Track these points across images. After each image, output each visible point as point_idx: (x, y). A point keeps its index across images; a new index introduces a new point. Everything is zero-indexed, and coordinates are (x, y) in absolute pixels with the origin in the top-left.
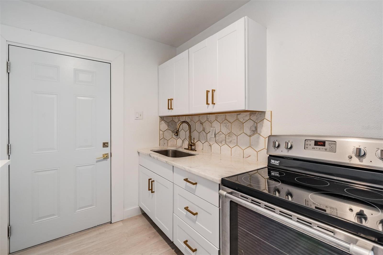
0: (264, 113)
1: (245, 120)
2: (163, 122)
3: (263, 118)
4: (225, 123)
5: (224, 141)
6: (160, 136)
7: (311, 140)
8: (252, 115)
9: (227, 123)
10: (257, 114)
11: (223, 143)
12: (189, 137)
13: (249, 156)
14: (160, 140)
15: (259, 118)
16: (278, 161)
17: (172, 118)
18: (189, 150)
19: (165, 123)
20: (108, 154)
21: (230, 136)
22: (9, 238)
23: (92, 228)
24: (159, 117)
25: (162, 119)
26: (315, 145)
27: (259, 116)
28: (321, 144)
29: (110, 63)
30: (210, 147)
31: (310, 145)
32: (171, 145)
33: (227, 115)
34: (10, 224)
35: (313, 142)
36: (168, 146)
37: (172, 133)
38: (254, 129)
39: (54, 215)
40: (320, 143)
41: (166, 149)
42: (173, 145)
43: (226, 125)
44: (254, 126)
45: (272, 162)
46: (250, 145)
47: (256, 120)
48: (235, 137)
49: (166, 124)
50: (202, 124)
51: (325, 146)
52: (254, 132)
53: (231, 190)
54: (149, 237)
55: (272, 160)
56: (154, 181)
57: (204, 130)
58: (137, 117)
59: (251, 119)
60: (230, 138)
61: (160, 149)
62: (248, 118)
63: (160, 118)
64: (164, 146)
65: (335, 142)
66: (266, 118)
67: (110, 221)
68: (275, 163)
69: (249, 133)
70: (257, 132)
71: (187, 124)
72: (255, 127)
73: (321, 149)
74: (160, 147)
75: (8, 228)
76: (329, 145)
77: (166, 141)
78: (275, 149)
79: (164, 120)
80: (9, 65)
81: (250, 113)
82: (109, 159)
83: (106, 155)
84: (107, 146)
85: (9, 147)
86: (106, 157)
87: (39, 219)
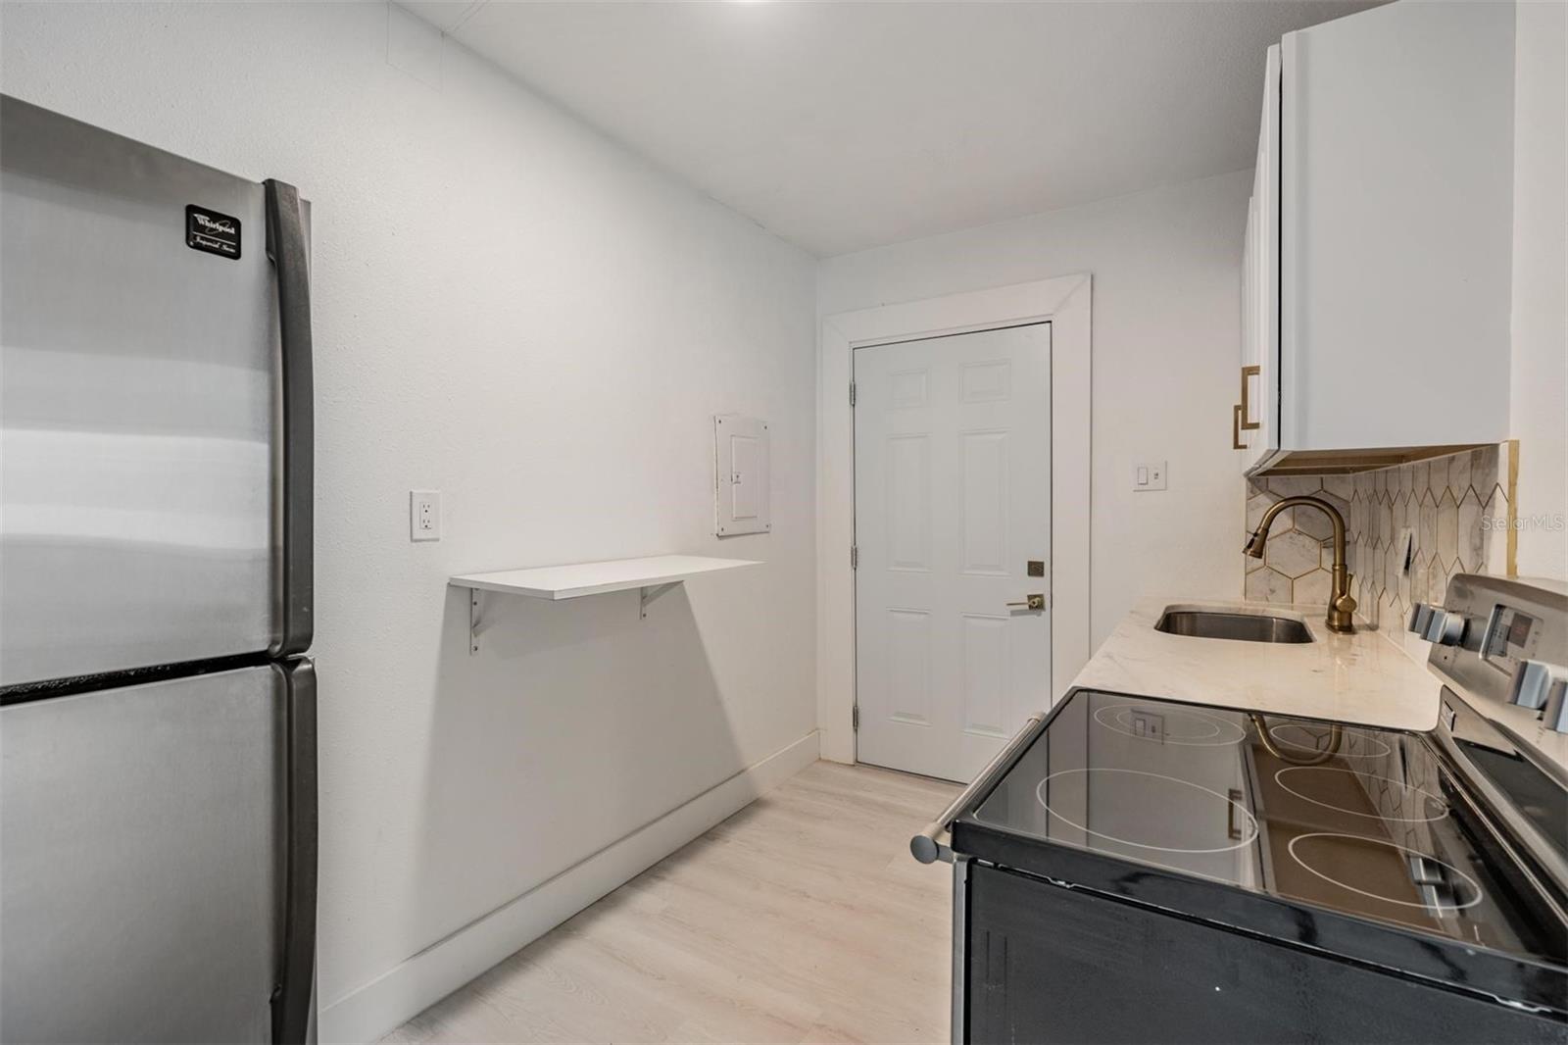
1: (1460, 488)
2: (1263, 499)
3: (1494, 485)
4: (1427, 505)
7: (1508, 611)
9: (1431, 508)
12: (1334, 570)
14: (1246, 574)
15: (1487, 479)
17: (1319, 481)
18: (1332, 627)
20: (1041, 596)
21: (1435, 573)
22: (856, 731)
24: (1245, 479)
25: (1259, 488)
27: (1487, 470)
29: (1050, 322)
31: (1500, 635)
33: (1432, 462)
34: (858, 705)
36: (1292, 602)
37: (1316, 551)
38: (1478, 542)
39: (920, 717)
41: (1259, 614)
43: (1429, 516)
44: (1478, 524)
47: (1482, 490)
48: (1444, 577)
50: (1391, 507)
51: (1524, 646)
52: (1477, 556)
57: (1393, 540)
58: (1141, 484)
59: (1473, 489)
60: (1436, 577)
61: (1229, 609)
62: (1466, 482)
63: (1249, 484)
64: (1268, 599)
66: (1500, 485)
69: (1468, 560)
70: (1483, 555)
72: (1480, 529)
73: (1513, 658)
74: (1247, 601)
76: (1533, 641)
77: (1280, 583)
79: (1271, 492)
80: (853, 390)
81: (1469, 451)
82: (1046, 614)
83: (1036, 600)
84: (1041, 574)
85: (855, 553)
86: (1036, 604)
87: (898, 714)
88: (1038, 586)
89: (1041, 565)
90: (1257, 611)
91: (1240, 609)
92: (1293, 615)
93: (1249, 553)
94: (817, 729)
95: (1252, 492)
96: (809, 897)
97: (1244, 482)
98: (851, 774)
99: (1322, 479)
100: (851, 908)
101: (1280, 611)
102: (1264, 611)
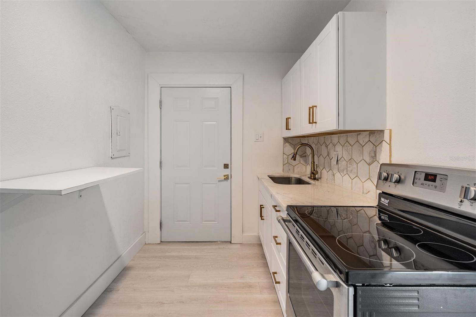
0: (382, 132)
1: (364, 142)
2: (287, 144)
3: (382, 140)
4: (346, 146)
5: (346, 170)
6: (284, 160)
7: (422, 173)
8: (371, 135)
9: (348, 146)
10: (376, 133)
11: (345, 173)
12: (312, 163)
13: (369, 192)
14: (283, 165)
15: (378, 139)
16: (387, 199)
18: (311, 179)
19: (290, 145)
20: (228, 175)
21: (351, 163)
22: (161, 230)
23: (214, 242)
24: (283, 139)
25: (286, 141)
26: (424, 180)
27: (378, 137)
28: (432, 178)
29: (231, 87)
30: (333, 177)
31: (420, 179)
32: (299, 172)
33: (349, 135)
34: (162, 220)
35: (423, 175)
36: (294, 172)
37: (299, 158)
38: (373, 155)
39: (186, 221)
40: (430, 177)
41: (288, 176)
42: (301, 172)
43: (347, 149)
44: (373, 150)
45: (382, 201)
46: (369, 177)
47: (375, 142)
48: (355, 164)
49: (292, 147)
50: (327, 146)
51: (435, 182)
52: (373, 158)
53: (289, 218)
54: (257, 265)
55: (382, 198)
56: (264, 208)
57: (328, 155)
58: (257, 139)
59: (370, 141)
60: (351, 165)
61: (281, 175)
62: (367, 139)
64: (288, 172)
65: (445, 177)
66: (385, 140)
67: (230, 241)
68: (384, 202)
69: (368, 160)
70: (376, 158)
71: (310, 148)
72: (374, 152)
73: (430, 185)
74: (284, 173)
75: (160, 222)
76: (440, 181)
77: (291, 167)
78: (384, 183)
79: (289, 142)
80: (161, 102)
81: (369, 132)
82: (229, 181)
83: (226, 176)
84: (228, 168)
85: (161, 163)
86: (227, 178)
87: (178, 221)
88: (227, 172)
89: (228, 165)
90: (288, 175)
91: (284, 175)
92: (297, 176)
93: (293, 159)
94: (144, 232)
95: (285, 142)
96: (164, 303)
97: (282, 140)
98: (159, 247)
99: (300, 139)
100: (183, 302)
101: (295, 175)
102: (290, 175)
